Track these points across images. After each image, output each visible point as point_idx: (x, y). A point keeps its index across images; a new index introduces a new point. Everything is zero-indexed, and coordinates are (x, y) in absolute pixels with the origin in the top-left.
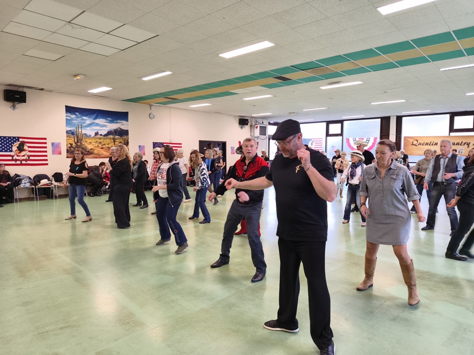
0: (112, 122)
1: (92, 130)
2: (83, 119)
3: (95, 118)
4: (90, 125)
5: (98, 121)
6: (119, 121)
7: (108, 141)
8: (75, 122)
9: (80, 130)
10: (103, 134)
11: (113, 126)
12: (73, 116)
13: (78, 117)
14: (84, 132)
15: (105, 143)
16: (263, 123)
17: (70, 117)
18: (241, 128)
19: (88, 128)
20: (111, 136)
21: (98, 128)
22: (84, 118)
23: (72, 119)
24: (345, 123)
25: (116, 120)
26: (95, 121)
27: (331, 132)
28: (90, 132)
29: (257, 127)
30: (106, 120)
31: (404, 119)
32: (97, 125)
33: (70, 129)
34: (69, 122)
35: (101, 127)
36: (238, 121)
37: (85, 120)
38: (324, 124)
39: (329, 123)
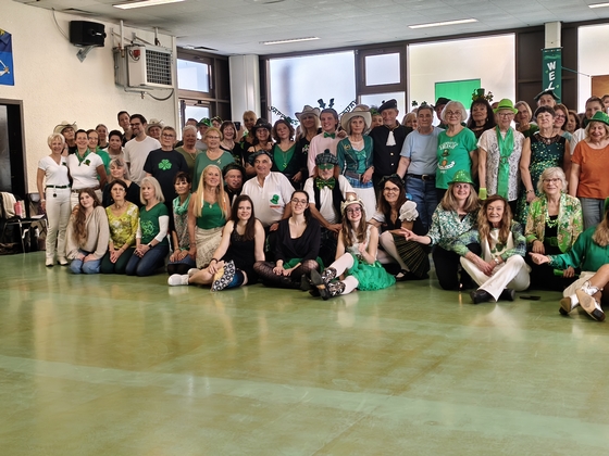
16: (157, 42)
18: (81, 55)
24: (411, 48)
27: (369, 82)
29: (137, 54)
31: (582, 30)
36: (66, 30)
38: (351, 55)
39: (363, 51)
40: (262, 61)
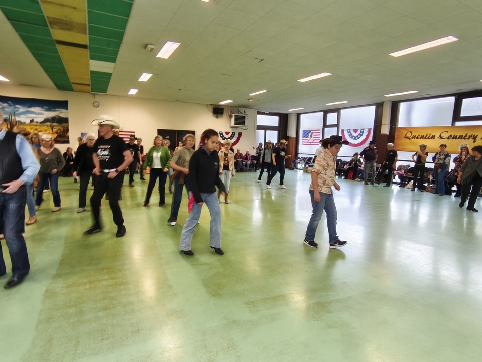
0: (49, 110)
1: (27, 117)
3: (29, 107)
4: (24, 113)
5: (32, 109)
6: (57, 109)
7: (45, 128)
8: (7, 109)
9: (13, 118)
10: (39, 121)
11: (51, 114)
12: (5, 104)
13: (10, 106)
14: (17, 119)
15: (42, 129)
16: (244, 112)
18: (217, 117)
19: (22, 116)
20: (48, 124)
21: (33, 115)
22: (17, 106)
23: (4, 107)
24: (343, 111)
25: (55, 108)
27: (329, 123)
28: (24, 119)
30: (43, 108)
31: (402, 104)
32: (33, 112)
35: (37, 115)
36: (211, 110)
37: (18, 108)
38: (322, 113)
39: (326, 112)
40: (298, 115)
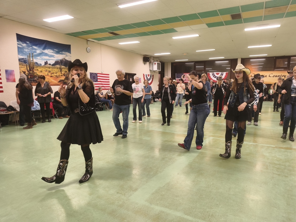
0: (58, 53)
1: (42, 59)
2: (33, 49)
3: (44, 49)
4: (40, 55)
5: (47, 51)
6: (63, 53)
7: (56, 70)
8: (26, 50)
9: (31, 59)
10: (51, 64)
11: (60, 57)
12: (24, 45)
13: (29, 46)
14: (35, 61)
15: (54, 72)
16: (157, 61)
17: (21, 45)
19: (39, 58)
20: (58, 66)
21: (47, 58)
23: (23, 48)
26: (44, 51)
28: (40, 61)
29: (155, 64)
30: (54, 51)
32: (46, 55)
33: (22, 57)
34: (20, 50)
35: (49, 57)
36: (143, 58)
37: (36, 49)
